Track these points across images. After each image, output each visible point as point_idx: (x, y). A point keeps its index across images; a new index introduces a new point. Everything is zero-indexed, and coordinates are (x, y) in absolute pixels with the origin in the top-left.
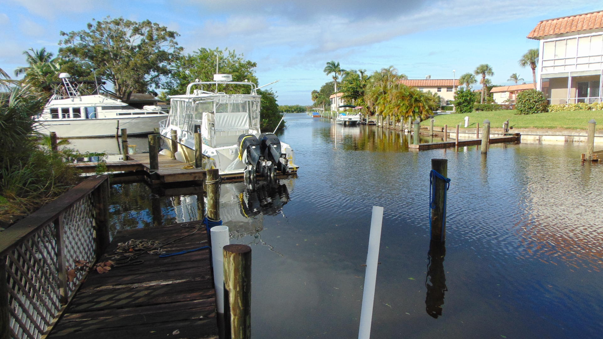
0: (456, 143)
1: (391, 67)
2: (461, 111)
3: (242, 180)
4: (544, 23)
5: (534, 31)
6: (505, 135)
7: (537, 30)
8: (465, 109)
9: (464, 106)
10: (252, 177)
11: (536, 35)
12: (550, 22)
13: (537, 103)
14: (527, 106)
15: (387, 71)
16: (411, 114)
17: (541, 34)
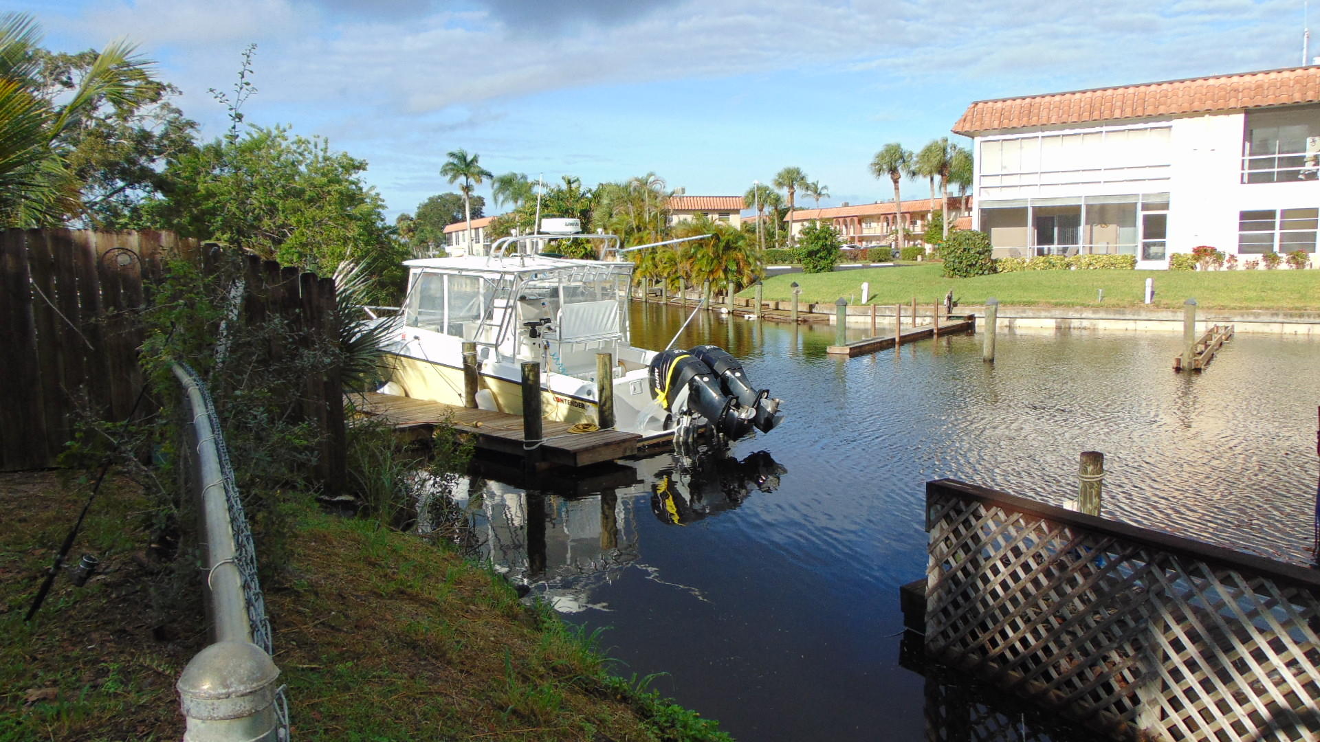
0: (897, 340)
1: (651, 174)
2: (815, 267)
3: (668, 448)
4: (980, 105)
5: (965, 120)
6: (949, 318)
7: (968, 118)
8: (823, 263)
9: (821, 258)
10: (690, 440)
11: (967, 127)
12: (990, 104)
13: (982, 256)
14: (965, 262)
15: (643, 183)
16: (722, 275)
17: (977, 126)
